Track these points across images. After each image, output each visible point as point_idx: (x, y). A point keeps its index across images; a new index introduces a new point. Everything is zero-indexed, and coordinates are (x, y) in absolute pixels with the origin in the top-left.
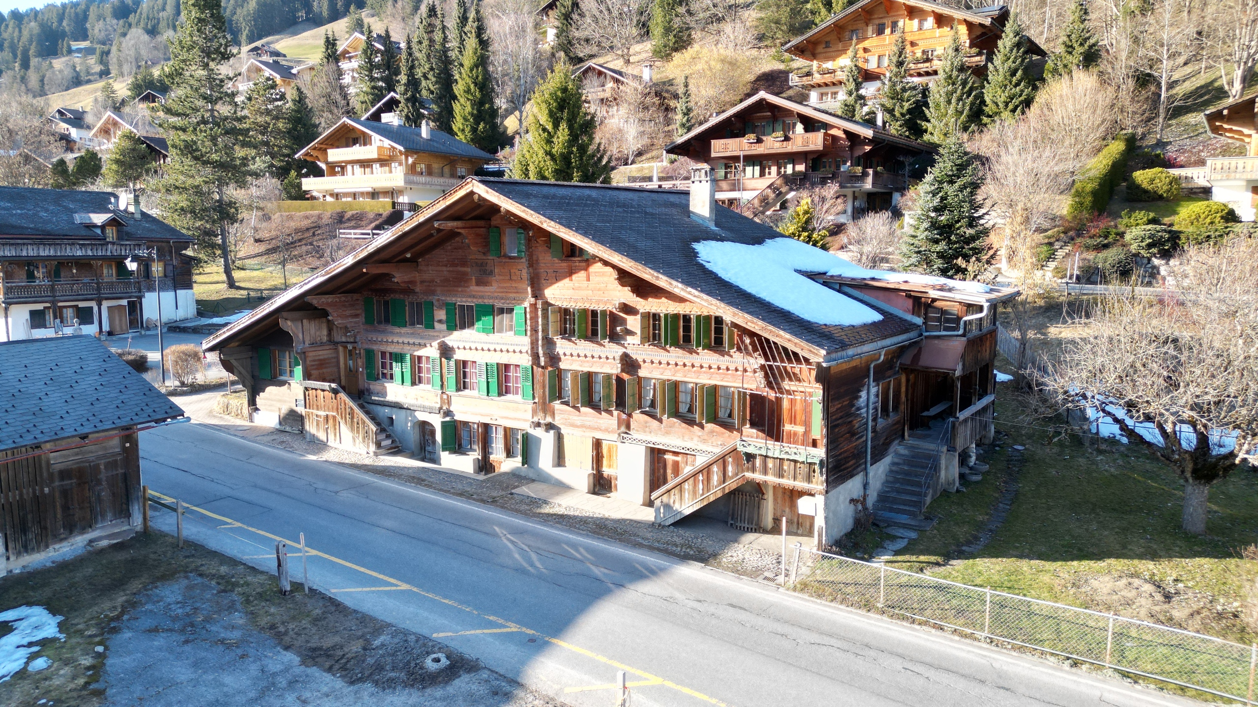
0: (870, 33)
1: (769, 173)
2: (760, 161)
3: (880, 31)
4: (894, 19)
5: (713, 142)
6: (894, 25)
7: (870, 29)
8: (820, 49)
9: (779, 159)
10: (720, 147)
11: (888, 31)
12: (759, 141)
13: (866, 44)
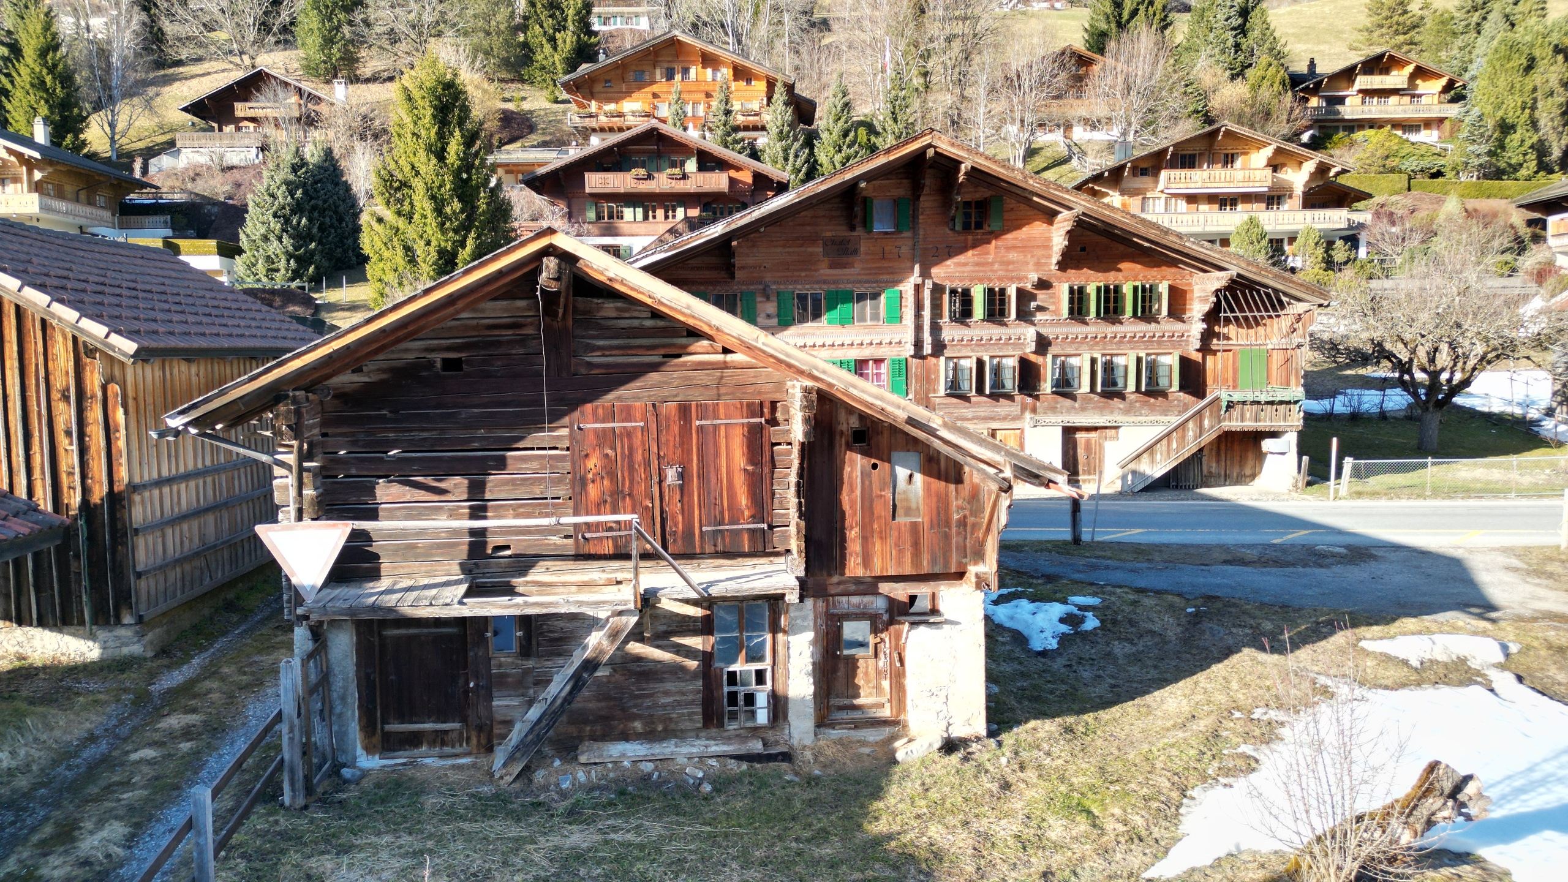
0: (658, 77)
1: (654, 217)
2: (646, 202)
3: (670, 77)
4: (686, 65)
5: (587, 175)
6: (685, 71)
7: (658, 72)
8: (598, 87)
9: (669, 201)
10: (594, 182)
11: (678, 77)
12: (649, 177)
13: (655, 88)
